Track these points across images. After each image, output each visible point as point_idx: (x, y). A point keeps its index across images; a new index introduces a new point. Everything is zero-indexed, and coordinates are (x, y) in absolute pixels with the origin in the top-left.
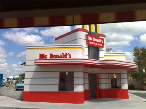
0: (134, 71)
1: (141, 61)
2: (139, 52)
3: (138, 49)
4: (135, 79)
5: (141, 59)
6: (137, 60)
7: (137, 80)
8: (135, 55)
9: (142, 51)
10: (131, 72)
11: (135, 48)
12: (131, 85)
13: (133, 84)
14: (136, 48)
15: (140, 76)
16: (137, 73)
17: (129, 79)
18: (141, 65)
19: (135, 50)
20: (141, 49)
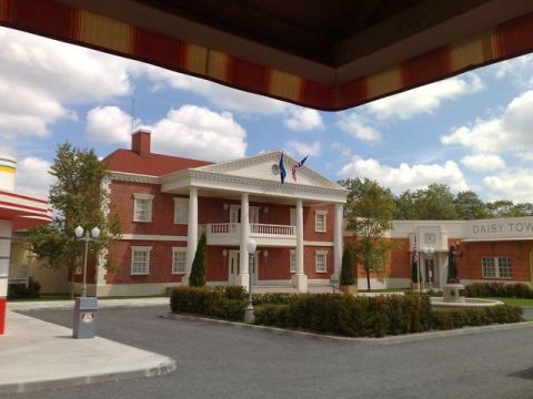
0: (45, 231)
1: (75, 197)
2: (73, 163)
3: (72, 155)
4: (46, 260)
5: (75, 190)
6: (64, 193)
7: (51, 263)
8: (58, 175)
9: (85, 162)
10: (35, 232)
11: (61, 149)
12: (27, 283)
13: (35, 280)
14: (66, 147)
15: (65, 248)
16: (57, 237)
17: (25, 261)
18: (75, 210)
19: (59, 156)
20: (80, 155)
